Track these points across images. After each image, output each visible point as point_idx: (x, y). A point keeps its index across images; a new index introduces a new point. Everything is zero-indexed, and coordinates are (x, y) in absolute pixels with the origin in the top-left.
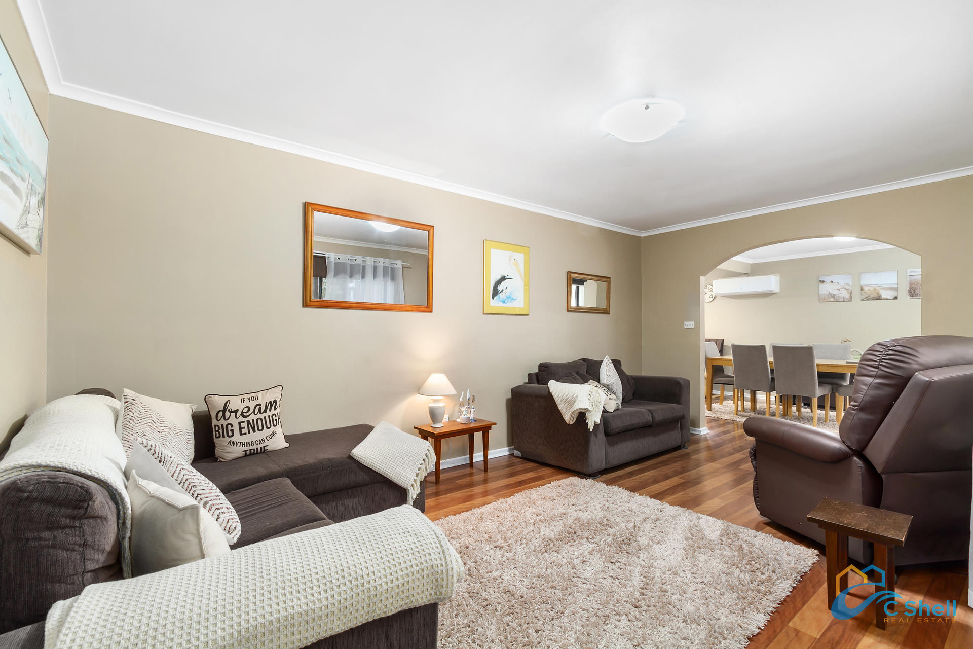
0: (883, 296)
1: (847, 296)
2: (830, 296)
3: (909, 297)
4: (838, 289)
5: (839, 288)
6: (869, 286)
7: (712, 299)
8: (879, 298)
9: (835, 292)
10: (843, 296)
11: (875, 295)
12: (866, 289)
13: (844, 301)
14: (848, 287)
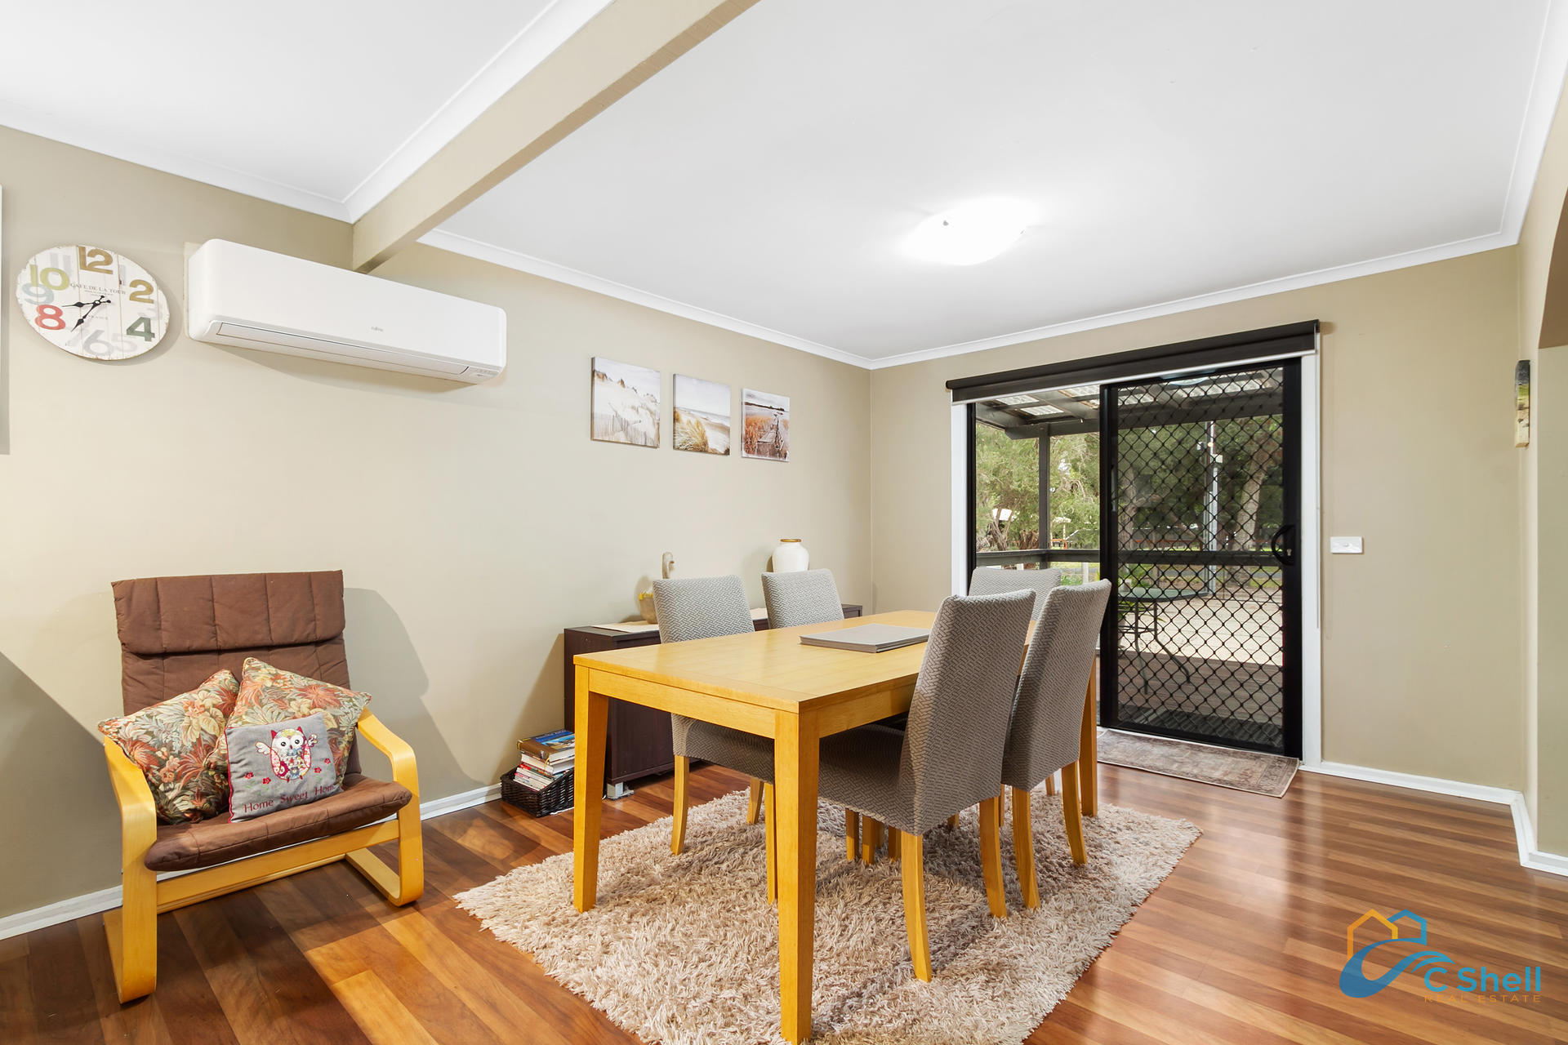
0: (711, 445)
1: (652, 434)
2: (618, 425)
3: (744, 454)
4: (633, 408)
5: (637, 404)
6: (689, 412)
7: (142, 345)
8: (702, 448)
9: (629, 416)
10: (643, 431)
11: (697, 440)
12: (684, 418)
13: (645, 446)
14: (652, 407)
